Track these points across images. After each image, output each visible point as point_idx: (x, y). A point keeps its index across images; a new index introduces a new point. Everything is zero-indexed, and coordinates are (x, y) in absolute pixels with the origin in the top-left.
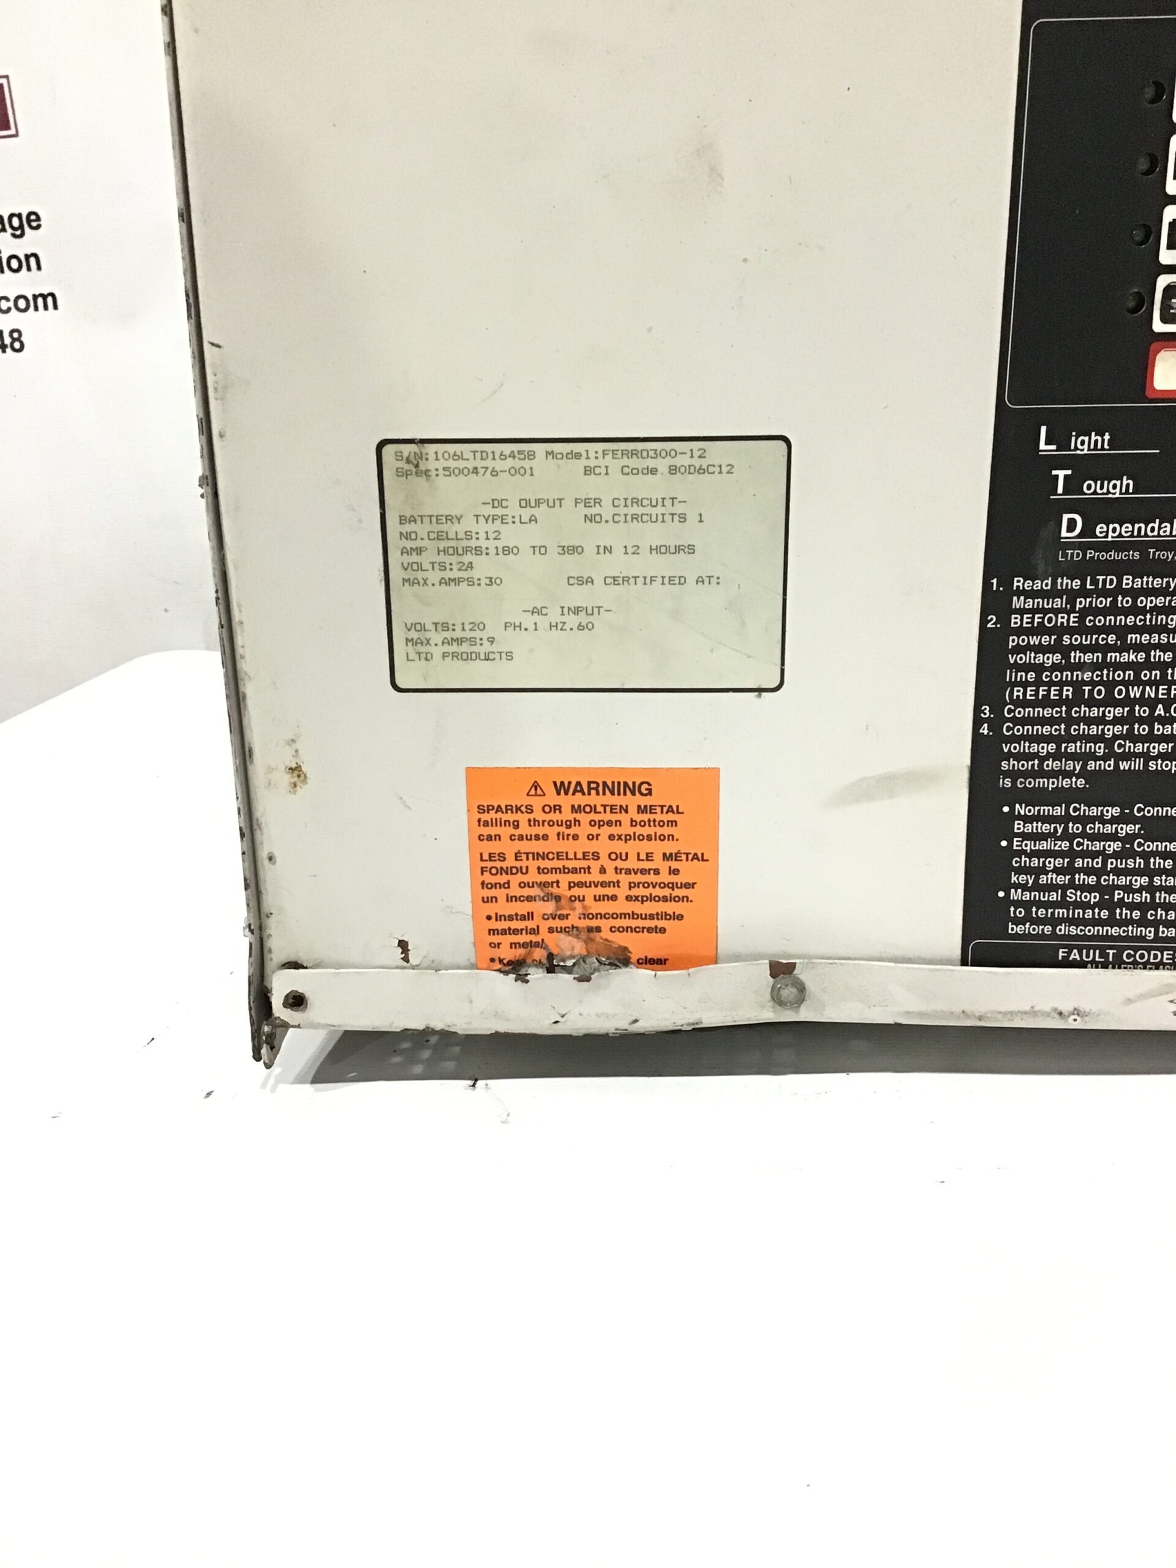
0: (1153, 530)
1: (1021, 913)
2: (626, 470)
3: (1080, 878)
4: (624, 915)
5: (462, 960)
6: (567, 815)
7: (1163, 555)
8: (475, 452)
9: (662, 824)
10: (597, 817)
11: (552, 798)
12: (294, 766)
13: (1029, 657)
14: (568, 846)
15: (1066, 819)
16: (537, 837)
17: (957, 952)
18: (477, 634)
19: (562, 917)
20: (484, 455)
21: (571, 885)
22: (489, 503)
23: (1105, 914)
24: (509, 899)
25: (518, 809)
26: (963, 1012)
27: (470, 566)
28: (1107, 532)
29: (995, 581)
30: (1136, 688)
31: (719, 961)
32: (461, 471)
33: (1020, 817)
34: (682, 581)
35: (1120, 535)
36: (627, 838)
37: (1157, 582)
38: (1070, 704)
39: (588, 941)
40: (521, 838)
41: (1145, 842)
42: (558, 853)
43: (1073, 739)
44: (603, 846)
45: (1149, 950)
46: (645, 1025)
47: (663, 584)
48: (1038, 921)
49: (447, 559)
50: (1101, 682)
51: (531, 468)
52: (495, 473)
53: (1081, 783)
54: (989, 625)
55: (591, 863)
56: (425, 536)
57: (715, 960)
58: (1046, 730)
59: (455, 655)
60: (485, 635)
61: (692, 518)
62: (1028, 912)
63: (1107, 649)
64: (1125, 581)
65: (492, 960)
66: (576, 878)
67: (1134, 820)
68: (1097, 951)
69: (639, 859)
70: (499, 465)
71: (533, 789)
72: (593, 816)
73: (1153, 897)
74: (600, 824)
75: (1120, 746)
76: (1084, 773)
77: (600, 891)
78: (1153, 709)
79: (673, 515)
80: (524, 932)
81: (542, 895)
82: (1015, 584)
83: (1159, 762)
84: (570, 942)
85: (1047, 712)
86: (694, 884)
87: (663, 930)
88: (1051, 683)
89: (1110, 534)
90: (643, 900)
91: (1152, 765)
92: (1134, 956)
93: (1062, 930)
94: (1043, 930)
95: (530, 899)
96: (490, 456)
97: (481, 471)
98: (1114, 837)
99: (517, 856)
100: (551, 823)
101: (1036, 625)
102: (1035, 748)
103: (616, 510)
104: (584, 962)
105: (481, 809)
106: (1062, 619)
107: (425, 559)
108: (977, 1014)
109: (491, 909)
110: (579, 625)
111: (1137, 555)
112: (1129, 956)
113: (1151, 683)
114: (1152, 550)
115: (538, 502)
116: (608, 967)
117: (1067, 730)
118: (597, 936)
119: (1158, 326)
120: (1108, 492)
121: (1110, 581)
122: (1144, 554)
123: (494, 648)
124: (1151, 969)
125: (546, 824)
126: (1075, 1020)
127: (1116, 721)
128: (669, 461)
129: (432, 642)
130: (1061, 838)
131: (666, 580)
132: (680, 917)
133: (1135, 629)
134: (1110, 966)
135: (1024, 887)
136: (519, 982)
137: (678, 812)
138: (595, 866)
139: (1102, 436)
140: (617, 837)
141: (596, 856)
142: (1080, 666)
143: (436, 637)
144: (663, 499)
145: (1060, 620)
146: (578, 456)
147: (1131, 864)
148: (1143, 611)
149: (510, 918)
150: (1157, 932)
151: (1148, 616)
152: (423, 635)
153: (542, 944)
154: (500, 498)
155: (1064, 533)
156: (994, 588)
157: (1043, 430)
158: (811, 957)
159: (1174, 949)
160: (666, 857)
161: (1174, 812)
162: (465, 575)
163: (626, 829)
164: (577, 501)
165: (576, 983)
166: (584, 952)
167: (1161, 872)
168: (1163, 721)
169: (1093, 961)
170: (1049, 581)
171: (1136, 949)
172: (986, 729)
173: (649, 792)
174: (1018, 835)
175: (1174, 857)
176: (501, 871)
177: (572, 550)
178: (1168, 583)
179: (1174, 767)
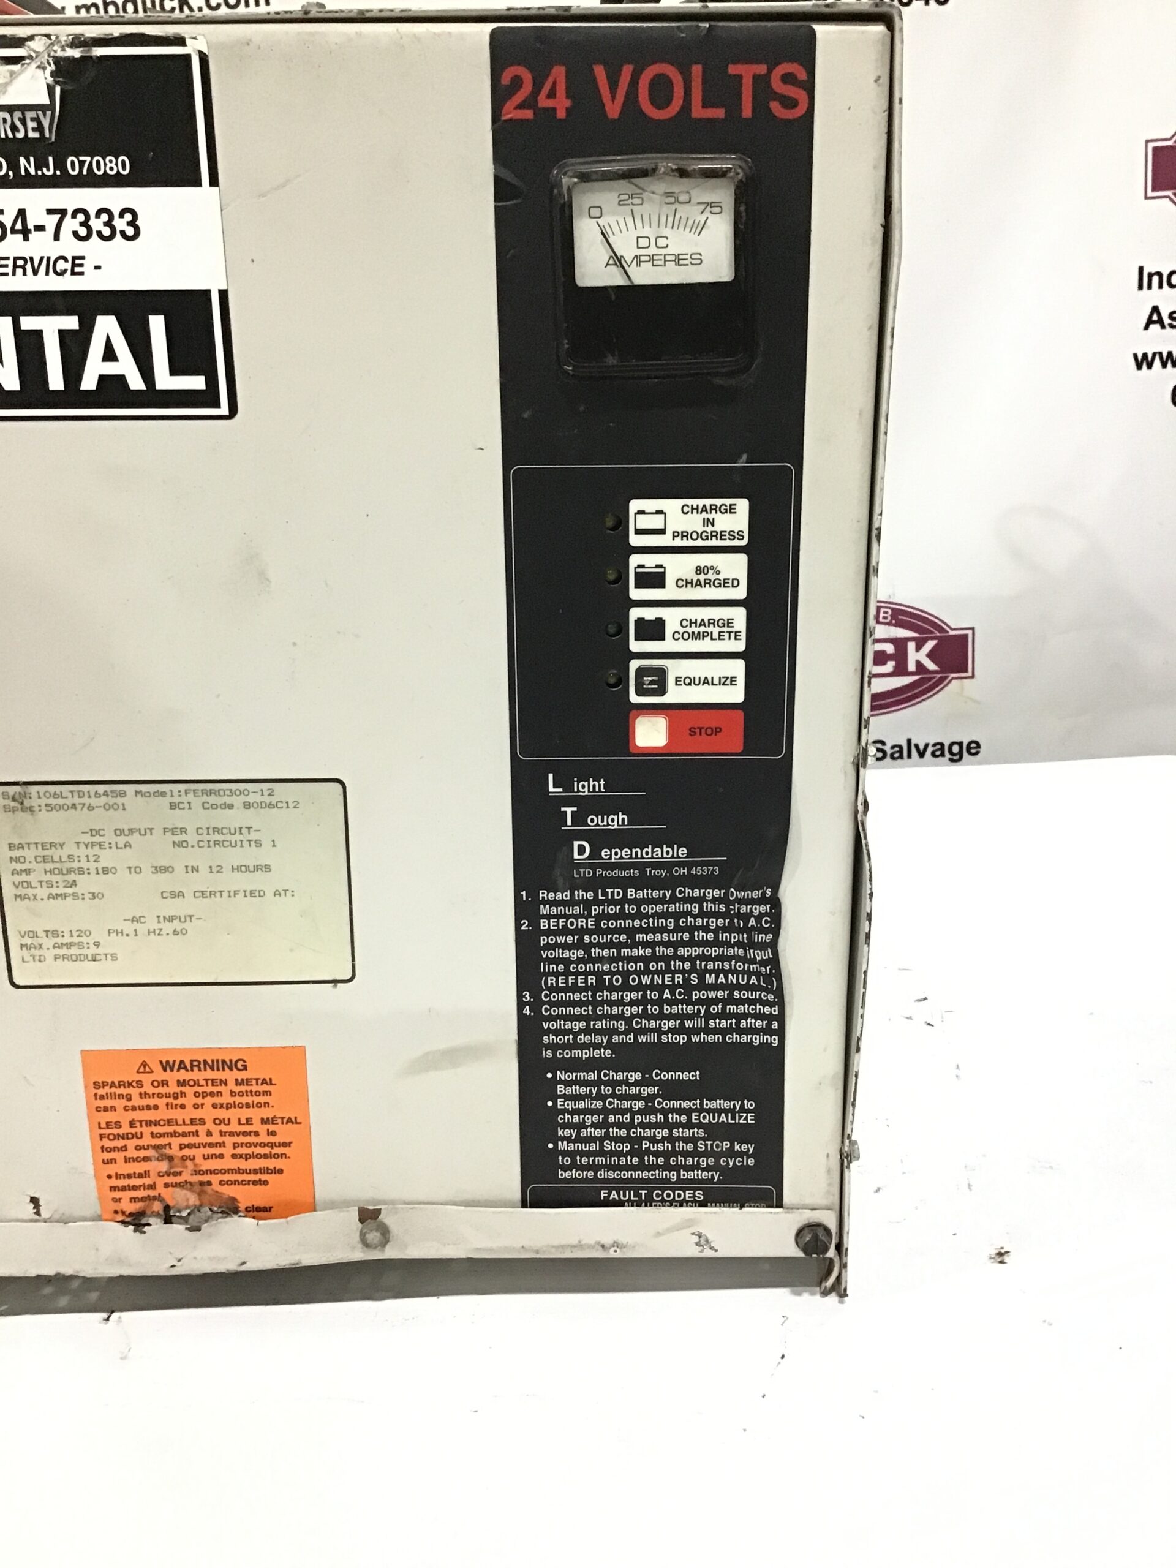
0: (647, 853)
1: (568, 1161)
2: (206, 805)
3: (613, 1131)
4: (229, 1171)
5: (88, 1213)
6: (173, 1088)
7: (657, 872)
8: (72, 792)
9: (258, 1094)
10: (200, 1090)
11: (160, 1075)
13: (558, 953)
14: (177, 1114)
15: (598, 1083)
16: (148, 1108)
17: (517, 1195)
18: (84, 939)
19: (176, 1174)
20: (81, 794)
21: (182, 1147)
22: (87, 833)
23: (635, 1161)
24: (127, 1160)
25: (130, 1084)
26: (523, 1247)
27: (74, 883)
28: (611, 855)
29: (524, 893)
30: (646, 976)
31: (317, 1208)
32: (61, 807)
33: (561, 1082)
34: (261, 894)
35: (621, 858)
36: (229, 1107)
37: (655, 894)
38: (595, 989)
39: (200, 1194)
40: (134, 1109)
41: (664, 1101)
42: (168, 1120)
43: (599, 1018)
44: (208, 1113)
45: (673, 1190)
46: (252, 1266)
47: (245, 896)
48: (582, 1168)
49: (54, 878)
50: (618, 972)
51: (123, 805)
52: (91, 808)
53: (608, 1053)
54: (523, 928)
55: (199, 1128)
56: (33, 860)
57: (313, 1208)
58: (577, 1010)
59: (64, 957)
60: (91, 940)
61: (266, 844)
62: (574, 1160)
63: (619, 946)
64: (629, 893)
65: (116, 1212)
66: (186, 1141)
67: (653, 1083)
68: (632, 1192)
69: (240, 1124)
70: (94, 801)
71: (142, 1067)
72: (197, 1089)
73: (673, 1146)
74: (205, 1095)
75: (637, 1023)
76: (610, 1045)
77: (209, 1151)
78: (661, 994)
79: (249, 841)
80: (142, 1188)
81: (157, 1155)
82: (541, 896)
83: (670, 1035)
84: (186, 1194)
85: (577, 996)
86: (290, 1143)
87: (266, 1183)
88: (577, 974)
89: (613, 856)
90: (247, 1157)
91: (664, 1039)
92: (662, 1195)
93: (602, 1174)
94: (587, 1175)
95: (146, 1159)
96: (87, 795)
97: (79, 807)
98: (637, 1097)
99: (132, 1124)
100: (160, 1096)
101: (561, 927)
102: (569, 1025)
103: (200, 838)
104: (199, 1211)
105: (96, 1085)
106: (582, 922)
107: (33, 878)
108: (535, 1249)
109: (112, 1169)
110: (175, 931)
111: (637, 873)
112: (658, 1195)
113: (658, 972)
114: (648, 869)
115: (131, 831)
116: (220, 1215)
117: (594, 1010)
118: (207, 1188)
119: (634, 698)
120: (608, 825)
121: (617, 893)
122: (643, 873)
123: (100, 950)
124: (676, 1206)
125: (155, 1096)
126: (616, 1251)
127: (632, 1003)
128: (242, 798)
129: (44, 947)
130: (596, 1099)
131: (248, 894)
132: (281, 1171)
133: (641, 930)
134: (643, 1204)
135: (569, 1139)
136: (138, 1234)
137: (271, 1084)
138: (202, 1130)
139: (599, 781)
140: (219, 1106)
141: (202, 1122)
142: (600, 960)
143: (48, 942)
144: (241, 828)
145: (580, 924)
146: (163, 794)
147: (653, 1119)
148: (646, 916)
149: (129, 1176)
150: (679, 1175)
151: (651, 920)
152: (36, 941)
153: (159, 1198)
154: (97, 828)
155: (576, 856)
156: (524, 899)
157: (551, 776)
158: (393, 1202)
159: (695, 1189)
160: (264, 1121)
161: (685, 1076)
162: (70, 891)
163: (226, 1099)
164: (165, 830)
165: (187, 1231)
166: (198, 1203)
167: (678, 1125)
168: (672, 1003)
169: (629, 1200)
170: (568, 893)
171: (663, 1190)
172: (527, 1011)
173: (245, 1068)
174: (560, 1096)
175: (688, 1112)
176: (118, 1137)
177: (164, 870)
178: (664, 894)
179: (682, 1039)
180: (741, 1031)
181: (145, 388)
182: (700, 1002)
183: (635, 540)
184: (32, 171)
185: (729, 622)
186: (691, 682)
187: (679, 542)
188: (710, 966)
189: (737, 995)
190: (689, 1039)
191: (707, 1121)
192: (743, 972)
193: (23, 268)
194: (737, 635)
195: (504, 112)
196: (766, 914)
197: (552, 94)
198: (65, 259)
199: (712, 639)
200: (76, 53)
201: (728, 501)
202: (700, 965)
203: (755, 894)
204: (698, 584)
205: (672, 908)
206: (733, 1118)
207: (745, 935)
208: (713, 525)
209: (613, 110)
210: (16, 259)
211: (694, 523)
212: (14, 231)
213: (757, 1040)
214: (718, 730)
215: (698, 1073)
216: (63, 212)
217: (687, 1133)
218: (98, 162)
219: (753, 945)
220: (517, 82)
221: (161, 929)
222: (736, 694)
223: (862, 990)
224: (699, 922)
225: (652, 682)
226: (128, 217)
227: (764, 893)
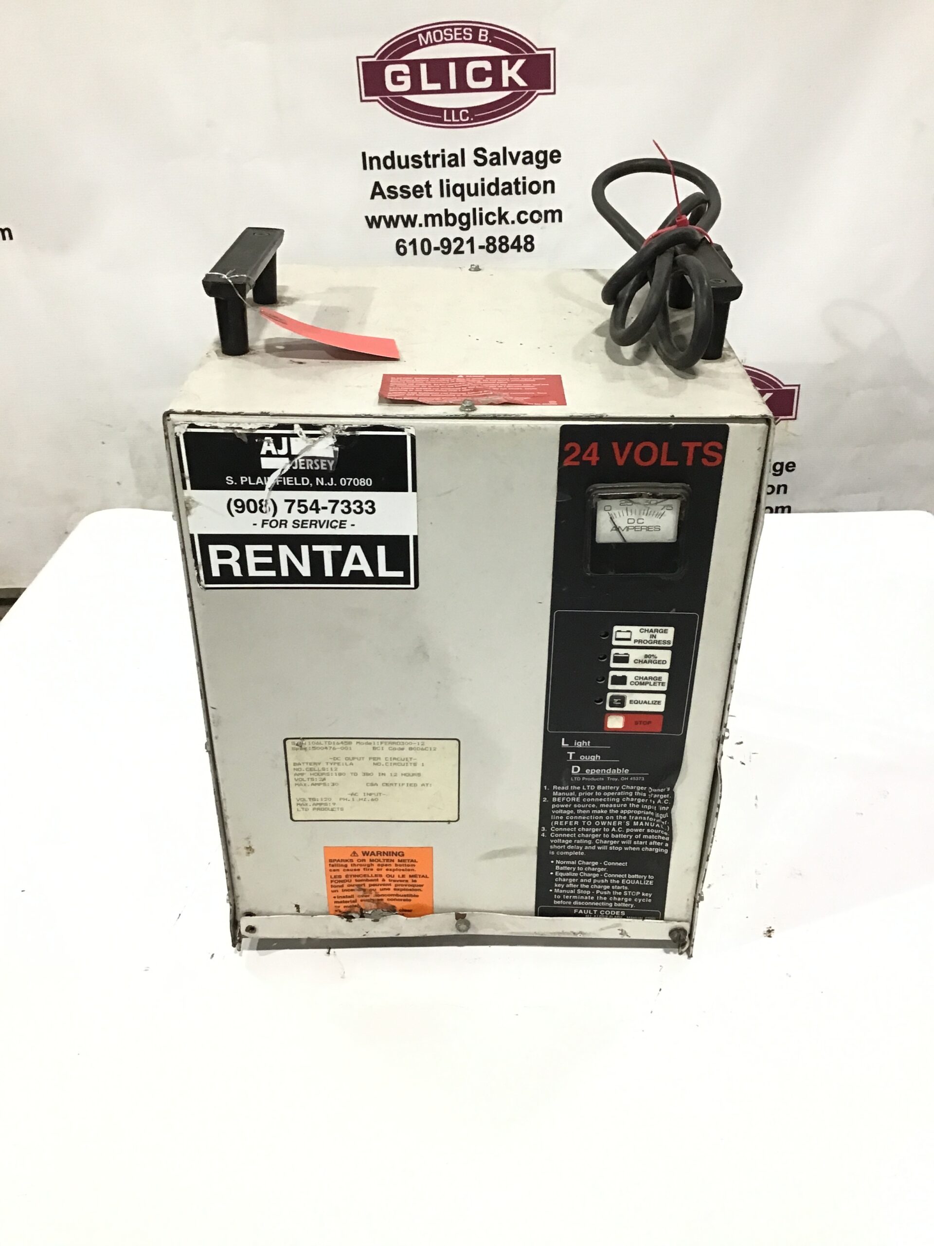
0: (609, 771)
1: (559, 897)
2: (391, 748)
3: (582, 886)
4: (393, 895)
5: (324, 912)
6: (368, 862)
7: (613, 779)
8: (326, 742)
9: (408, 866)
10: (380, 863)
11: (361, 857)
12: (248, 846)
13: (561, 811)
14: (369, 873)
15: (577, 865)
16: (355, 870)
17: (533, 911)
18: (328, 802)
19: (366, 896)
20: (330, 743)
21: (370, 885)
22: (332, 759)
23: (592, 898)
24: (343, 891)
25: (347, 861)
26: (535, 931)
27: (324, 779)
28: (590, 772)
29: (545, 787)
30: (604, 822)
31: (435, 912)
32: (320, 748)
33: (558, 865)
34: (415, 785)
35: (596, 773)
36: (394, 870)
37: (611, 788)
38: (577, 827)
39: (377, 904)
40: (348, 870)
41: (608, 874)
42: (364, 875)
43: (579, 839)
44: (384, 872)
45: (610, 911)
46: (402, 935)
47: (407, 786)
48: (566, 900)
49: (315, 777)
50: (590, 820)
51: (350, 747)
52: (334, 749)
53: (582, 853)
54: (544, 801)
55: (379, 878)
56: (305, 770)
57: (433, 913)
58: (568, 835)
59: (318, 809)
60: (331, 802)
61: (419, 765)
62: (562, 897)
63: (592, 809)
64: (598, 787)
65: (336, 911)
66: (372, 883)
67: (604, 867)
68: (590, 911)
69: (399, 877)
70: (337, 746)
71: (353, 854)
72: (379, 863)
73: (612, 893)
74: (382, 865)
75: (598, 841)
76: (583, 850)
77: (383, 887)
78: (611, 829)
79: (411, 763)
80: (350, 902)
81: (358, 889)
82: (554, 787)
83: (614, 847)
84: (370, 904)
85: (568, 830)
86: (423, 885)
88: (569, 820)
89: (592, 772)
90: (401, 890)
91: (611, 848)
92: (605, 913)
93: (575, 903)
94: (568, 903)
95: (352, 890)
96: (333, 743)
97: (329, 748)
98: (596, 872)
99: (347, 876)
100: (361, 865)
101: (563, 801)
102: (563, 841)
103: (387, 762)
104: (377, 912)
105: (331, 861)
106: (573, 799)
107: (305, 777)
108: (541, 933)
109: (335, 894)
110: (372, 799)
111: (603, 779)
112: (602, 912)
113: (610, 820)
114: (609, 778)
115: (353, 758)
116: (388, 914)
117: (577, 835)
118: (381, 902)
119: (608, 708)
120: (590, 759)
121: (593, 787)
122: (606, 779)
123: (336, 806)
124: (611, 917)
125: (359, 865)
126: (580, 935)
127: (596, 833)
128: (409, 746)
129: (308, 805)
130: (575, 872)
131: (409, 785)
132: (417, 896)
133: (603, 803)
134: (595, 916)
135: (560, 888)
136: (348, 922)
137: (415, 862)
138: (380, 879)
139: (587, 742)
140: (389, 870)
141: (381, 876)
142: (581, 815)
143: (310, 803)
144: (407, 758)
146: (370, 744)
147: (603, 881)
148: (606, 797)
149: (344, 897)
150: (613, 905)
151: (608, 799)
152: (304, 803)
153: (358, 906)
154: (337, 757)
155: (573, 772)
156: (546, 789)
157: (563, 739)
158: (473, 911)
159: (621, 911)
160: (410, 876)
161: (620, 864)
162: (322, 782)
163: (393, 867)
164: (370, 758)
165: (372, 922)
166: (376, 908)
167: (615, 884)
168: (615, 833)
169: (588, 914)
170: (568, 787)
171: (605, 910)
172: (543, 835)
173: (403, 855)
174: (557, 871)
175: (620, 879)
176: (340, 881)
177: (368, 774)
178: (616, 788)
179: (620, 849)
180: (649, 846)
181: (372, 575)
182: (630, 833)
183: (615, 643)
184: (322, 484)
185: (660, 678)
186: (637, 702)
187: (637, 644)
188: (636, 818)
189: (648, 831)
190: (623, 849)
191: (629, 883)
192: (653, 822)
193: (315, 525)
194: (663, 684)
195: (565, 462)
196: (667, 798)
197: (590, 455)
198: (337, 521)
199: (650, 685)
200: (348, 434)
201: (664, 628)
202: (631, 818)
203: (662, 790)
204: (645, 662)
205: (619, 794)
206: (643, 882)
207: (655, 807)
208: (655, 637)
209: (621, 462)
210: (312, 521)
211: (646, 636)
212: (311, 509)
213: (657, 850)
214: (649, 722)
215: (626, 863)
216: (337, 502)
217: (619, 888)
218: (356, 481)
219: (658, 811)
220: (573, 449)
221: (365, 799)
222: (661, 708)
223: (712, 836)
224: (632, 800)
225: (618, 702)
226: (370, 504)
227: (667, 789)
